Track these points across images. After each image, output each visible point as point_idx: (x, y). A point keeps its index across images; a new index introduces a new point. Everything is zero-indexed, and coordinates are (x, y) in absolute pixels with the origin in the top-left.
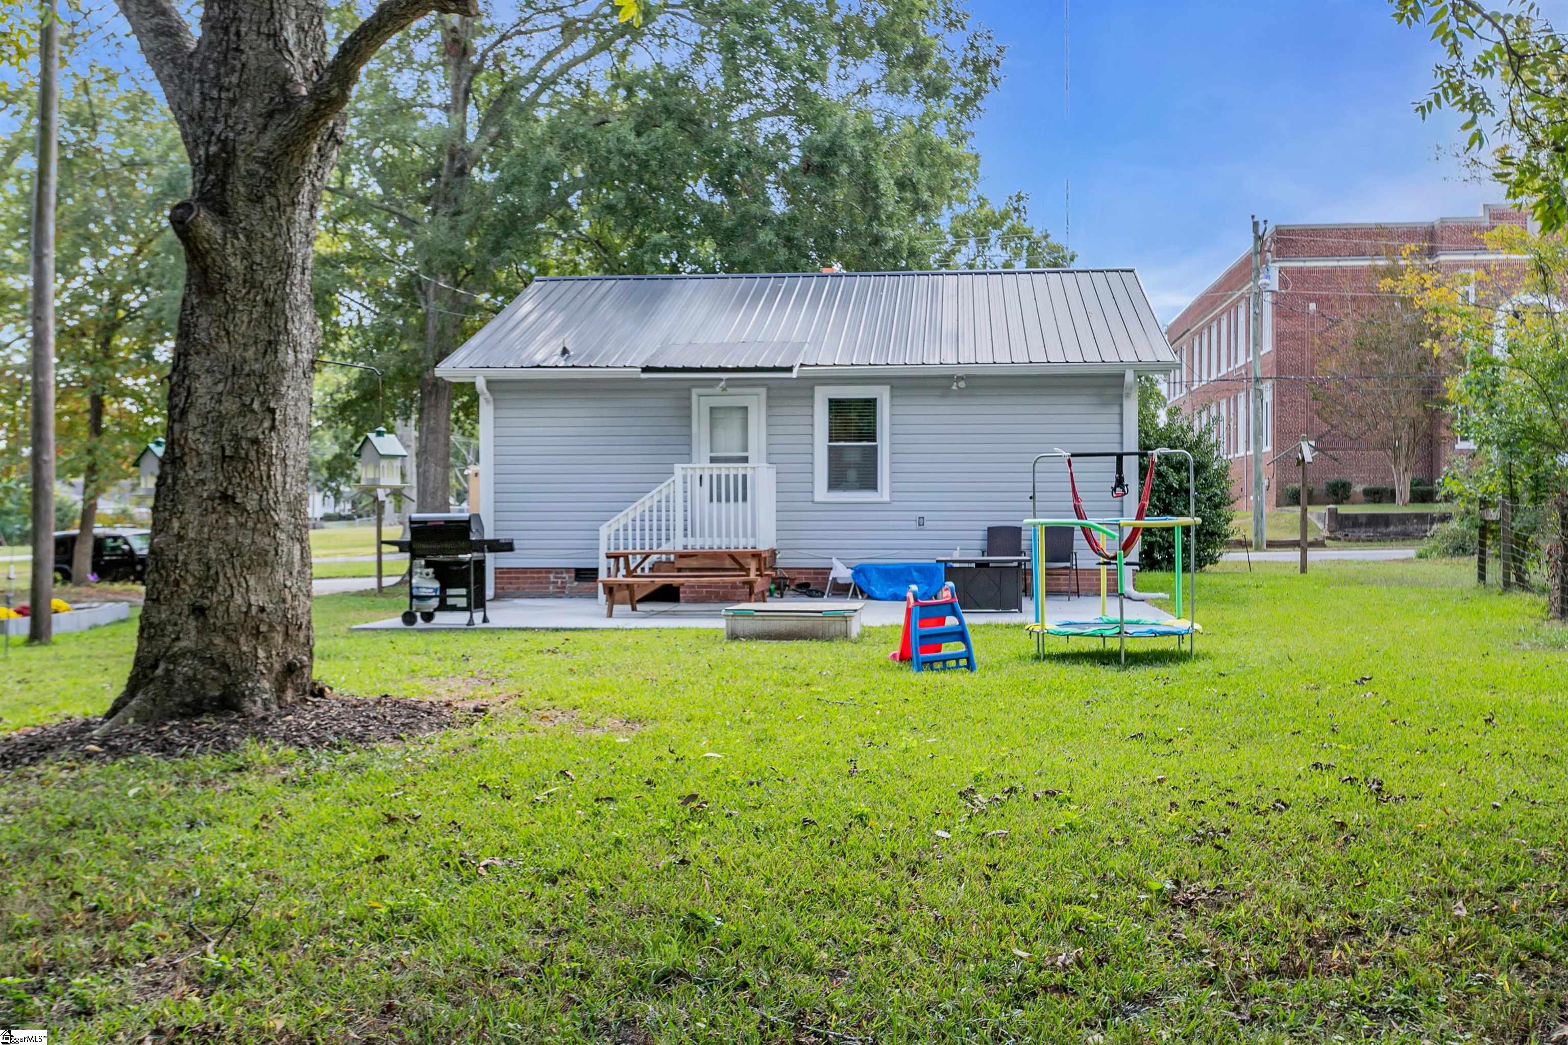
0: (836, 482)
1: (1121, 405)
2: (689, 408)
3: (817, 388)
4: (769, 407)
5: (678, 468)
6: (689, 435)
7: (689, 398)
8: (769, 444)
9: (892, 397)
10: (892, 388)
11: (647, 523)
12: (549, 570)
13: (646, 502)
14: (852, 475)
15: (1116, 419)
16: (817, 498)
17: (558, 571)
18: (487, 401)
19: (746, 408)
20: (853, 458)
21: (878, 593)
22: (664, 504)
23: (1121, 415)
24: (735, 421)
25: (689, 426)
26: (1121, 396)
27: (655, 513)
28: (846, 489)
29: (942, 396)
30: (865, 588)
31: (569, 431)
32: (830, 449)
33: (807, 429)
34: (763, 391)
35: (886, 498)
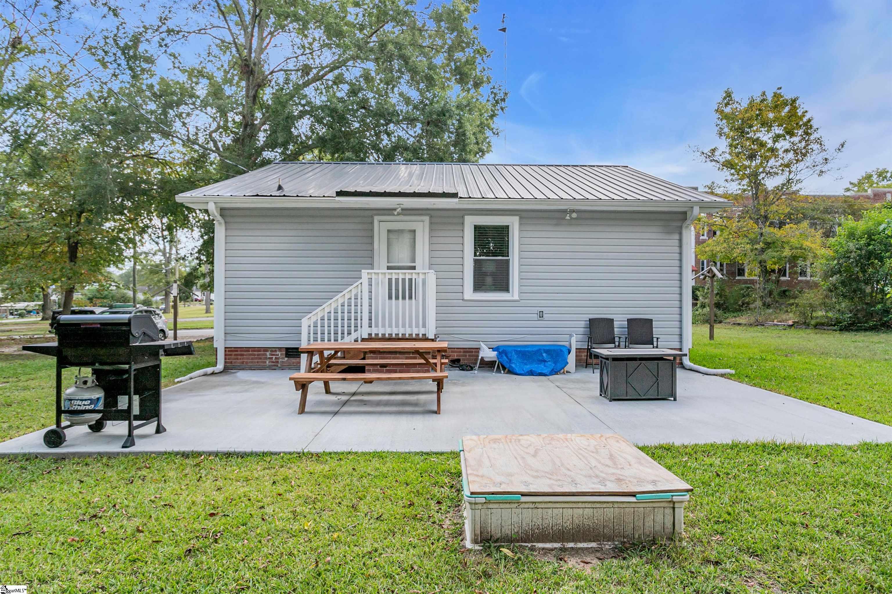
0: (478, 286)
1: (681, 234)
2: (372, 230)
3: (466, 217)
4: (431, 230)
5: (365, 273)
6: (372, 250)
7: (372, 223)
8: (431, 257)
9: (521, 224)
10: (521, 218)
11: (340, 315)
12: (266, 349)
13: (340, 299)
14: (489, 280)
15: (677, 243)
16: (466, 297)
17: (273, 350)
18: (220, 224)
19: (414, 231)
20: (490, 268)
21: (517, 370)
22: (353, 301)
23: (680, 240)
24: (406, 239)
25: (372, 244)
26: (681, 227)
27: (346, 307)
28: (486, 290)
29: (557, 225)
30: (507, 365)
31: (283, 246)
32: (475, 261)
33: (460, 247)
34: (427, 219)
35: (516, 297)
